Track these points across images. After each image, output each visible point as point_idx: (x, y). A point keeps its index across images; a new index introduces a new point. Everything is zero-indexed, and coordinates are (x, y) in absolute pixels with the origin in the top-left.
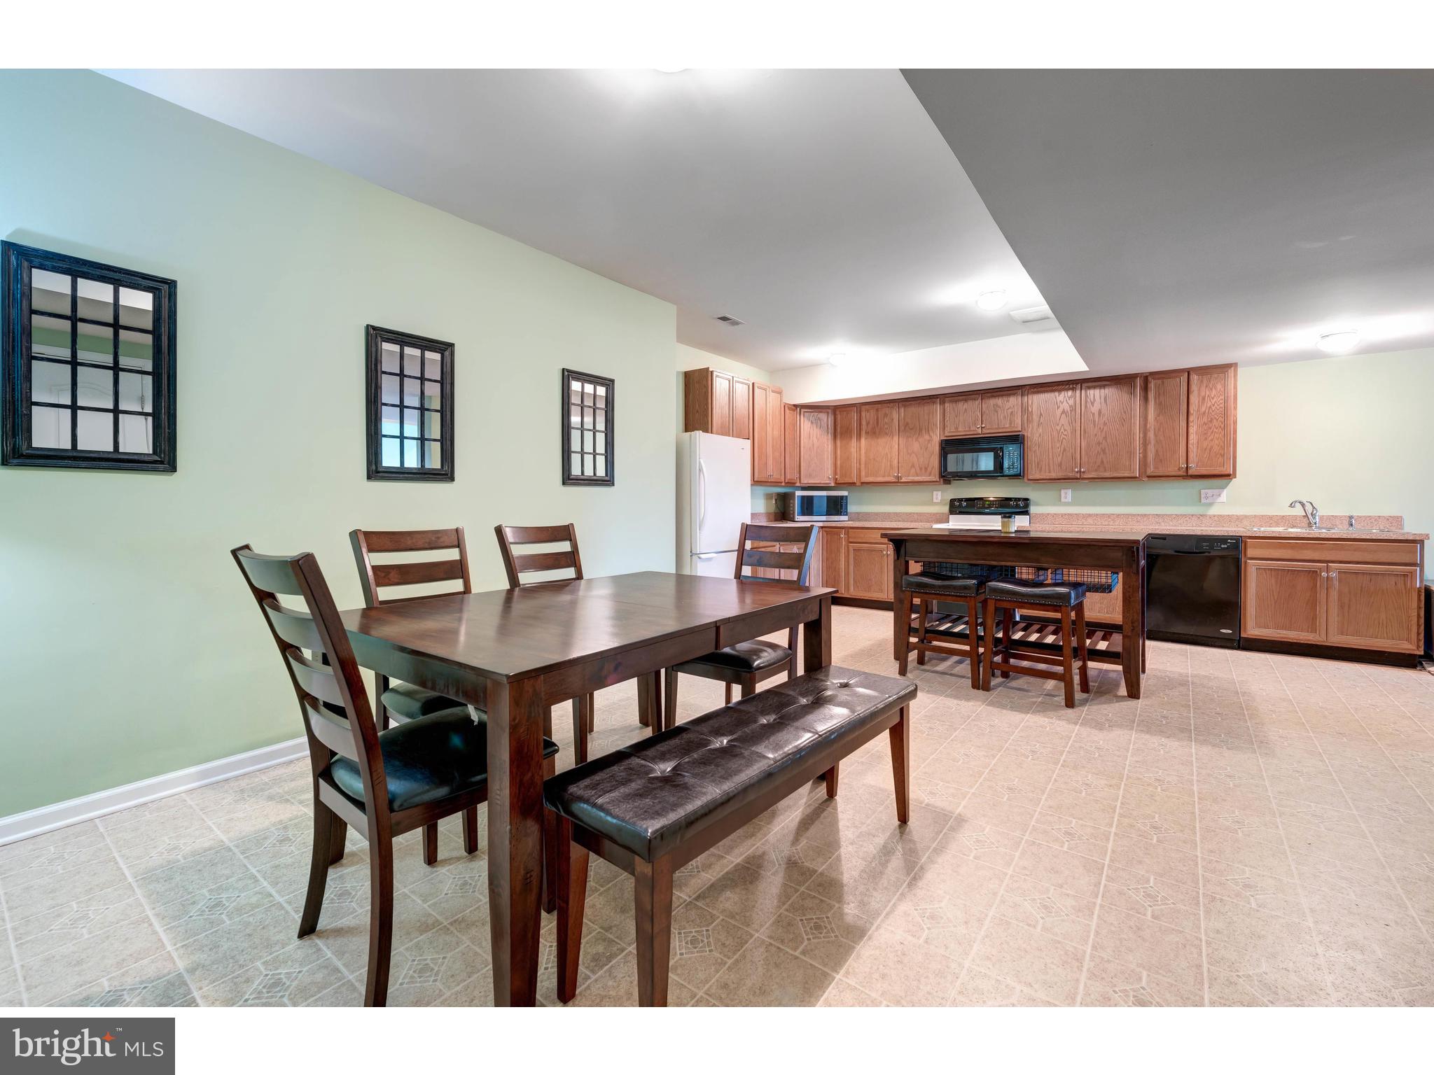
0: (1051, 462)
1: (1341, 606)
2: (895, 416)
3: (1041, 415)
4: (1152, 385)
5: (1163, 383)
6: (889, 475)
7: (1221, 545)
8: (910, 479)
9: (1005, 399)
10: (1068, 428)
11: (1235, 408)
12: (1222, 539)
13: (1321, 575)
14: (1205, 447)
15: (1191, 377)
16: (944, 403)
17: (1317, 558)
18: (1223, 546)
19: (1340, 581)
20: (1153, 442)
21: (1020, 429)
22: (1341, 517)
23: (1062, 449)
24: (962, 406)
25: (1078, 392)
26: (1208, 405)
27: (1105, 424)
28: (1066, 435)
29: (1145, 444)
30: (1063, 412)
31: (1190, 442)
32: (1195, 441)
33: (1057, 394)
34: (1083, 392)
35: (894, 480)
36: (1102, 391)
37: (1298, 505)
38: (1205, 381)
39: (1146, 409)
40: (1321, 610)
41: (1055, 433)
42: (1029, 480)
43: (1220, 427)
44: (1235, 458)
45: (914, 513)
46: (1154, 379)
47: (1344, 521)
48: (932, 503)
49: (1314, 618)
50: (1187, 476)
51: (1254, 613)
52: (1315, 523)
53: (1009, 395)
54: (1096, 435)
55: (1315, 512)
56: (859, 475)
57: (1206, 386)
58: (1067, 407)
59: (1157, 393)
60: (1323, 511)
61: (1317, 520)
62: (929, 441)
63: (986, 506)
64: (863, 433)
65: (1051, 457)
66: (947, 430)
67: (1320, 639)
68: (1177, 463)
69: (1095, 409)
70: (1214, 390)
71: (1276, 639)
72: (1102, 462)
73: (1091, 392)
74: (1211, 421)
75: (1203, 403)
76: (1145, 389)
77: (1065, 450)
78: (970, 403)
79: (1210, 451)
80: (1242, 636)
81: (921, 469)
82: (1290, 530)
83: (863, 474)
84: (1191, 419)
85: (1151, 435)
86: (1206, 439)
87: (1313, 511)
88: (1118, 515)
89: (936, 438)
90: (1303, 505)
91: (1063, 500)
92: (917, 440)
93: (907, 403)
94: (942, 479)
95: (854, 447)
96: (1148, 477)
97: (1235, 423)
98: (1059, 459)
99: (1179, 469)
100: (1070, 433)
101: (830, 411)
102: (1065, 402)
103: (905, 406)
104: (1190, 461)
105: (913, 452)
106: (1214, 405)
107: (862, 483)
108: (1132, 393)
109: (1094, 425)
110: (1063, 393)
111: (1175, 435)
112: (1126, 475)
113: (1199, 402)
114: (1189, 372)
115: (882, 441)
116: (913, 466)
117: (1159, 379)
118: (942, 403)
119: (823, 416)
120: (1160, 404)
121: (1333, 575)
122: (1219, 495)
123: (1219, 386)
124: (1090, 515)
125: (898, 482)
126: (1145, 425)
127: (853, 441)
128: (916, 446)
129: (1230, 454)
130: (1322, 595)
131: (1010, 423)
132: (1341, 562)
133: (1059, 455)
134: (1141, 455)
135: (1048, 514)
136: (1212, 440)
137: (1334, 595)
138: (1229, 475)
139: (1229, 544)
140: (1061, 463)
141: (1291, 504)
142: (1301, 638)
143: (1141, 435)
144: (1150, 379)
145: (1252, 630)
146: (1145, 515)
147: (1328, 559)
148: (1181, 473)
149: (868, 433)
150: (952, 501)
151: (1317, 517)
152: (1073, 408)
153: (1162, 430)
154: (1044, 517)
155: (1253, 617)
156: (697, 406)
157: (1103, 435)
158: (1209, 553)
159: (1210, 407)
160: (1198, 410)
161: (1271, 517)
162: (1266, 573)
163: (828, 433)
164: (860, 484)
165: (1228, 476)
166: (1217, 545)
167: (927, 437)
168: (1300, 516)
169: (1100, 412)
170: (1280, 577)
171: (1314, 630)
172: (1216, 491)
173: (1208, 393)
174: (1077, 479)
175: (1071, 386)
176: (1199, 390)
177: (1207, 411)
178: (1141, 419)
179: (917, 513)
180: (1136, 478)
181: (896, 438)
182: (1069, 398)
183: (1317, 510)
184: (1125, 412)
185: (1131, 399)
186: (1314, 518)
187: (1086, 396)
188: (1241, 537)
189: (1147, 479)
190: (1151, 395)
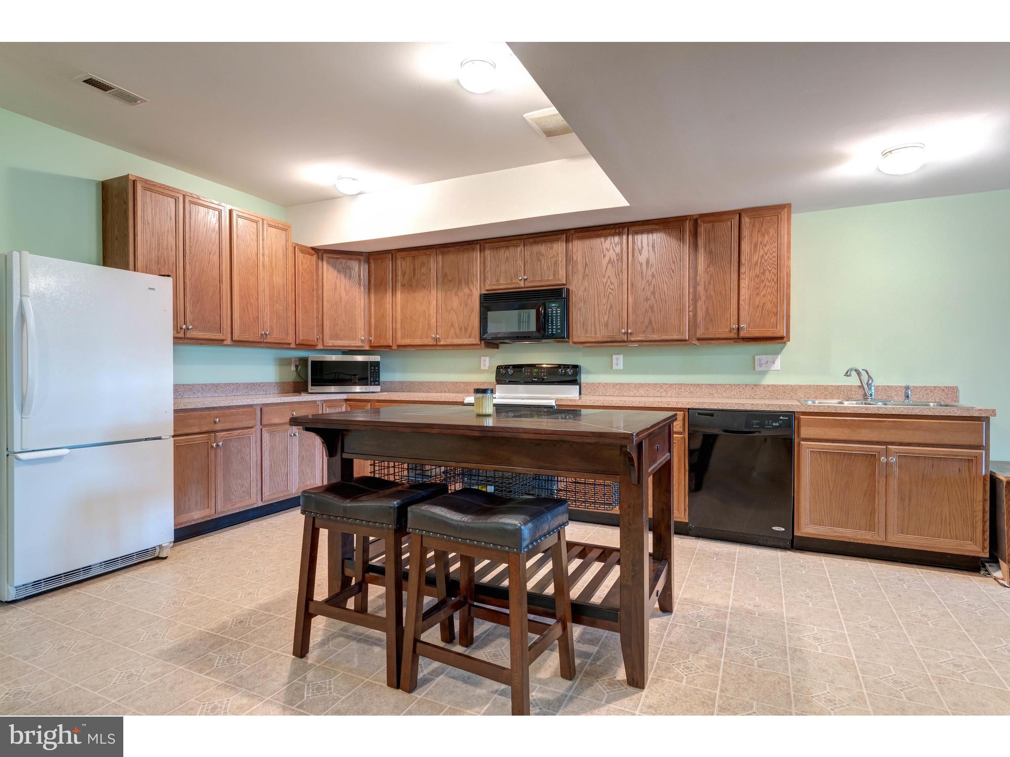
0: (597, 321)
1: (902, 499)
2: (433, 265)
3: (586, 264)
4: (702, 229)
5: (713, 226)
6: (427, 337)
7: (772, 423)
8: (449, 341)
9: (549, 245)
10: (614, 280)
11: (789, 258)
12: (773, 416)
13: (880, 459)
14: (757, 303)
15: (743, 219)
16: (484, 250)
17: (875, 439)
18: (774, 424)
19: (900, 467)
20: (703, 298)
21: (564, 282)
22: (897, 387)
23: (609, 307)
24: (504, 254)
25: (625, 237)
26: (761, 254)
27: (653, 276)
28: (612, 289)
29: (695, 300)
30: (610, 262)
31: (742, 298)
32: (747, 297)
33: (603, 239)
34: (630, 237)
35: (432, 342)
36: (650, 236)
37: (854, 373)
38: (757, 225)
39: (696, 259)
40: (880, 501)
41: (601, 287)
42: (575, 343)
43: (773, 280)
44: (788, 317)
45: (460, 383)
46: (704, 222)
47: (900, 393)
48: (479, 371)
49: (873, 513)
50: (740, 339)
51: (808, 507)
52: (871, 395)
53: (552, 241)
54: (644, 289)
55: (870, 382)
56: (394, 337)
57: (759, 231)
58: (614, 257)
59: (708, 240)
60: (879, 381)
61: (873, 391)
62: (469, 295)
63: (534, 374)
64: (399, 285)
65: (597, 315)
66: (488, 282)
67: (879, 539)
68: (729, 323)
69: (642, 258)
70: (766, 236)
71: (832, 538)
72: (650, 322)
73: (638, 238)
74: (763, 273)
75: (755, 251)
76: (695, 234)
77: (611, 307)
78: (512, 250)
79: (763, 309)
80: (795, 534)
81: (460, 329)
82: (846, 404)
83: (399, 334)
84: (742, 270)
85: (700, 289)
86: (758, 294)
87: (869, 381)
88: (671, 385)
89: (476, 292)
90: (859, 373)
91: (615, 367)
92: (456, 294)
93: (446, 250)
94: (483, 342)
95: (389, 303)
96: (699, 339)
97: (789, 275)
98: (606, 318)
99: (730, 331)
100: (616, 286)
101: (362, 258)
102: (611, 250)
103: (443, 253)
104: (742, 319)
105: (452, 309)
106: (766, 254)
107: (399, 346)
108: (681, 239)
109: (642, 278)
110: (609, 239)
111: (725, 290)
112: (675, 337)
113: (751, 250)
114: (740, 213)
115: (419, 295)
116: (452, 325)
117: (709, 222)
118: (482, 250)
119: (354, 265)
120: (711, 252)
121: (893, 459)
122: (774, 362)
123: (772, 231)
124: (642, 385)
125: (436, 346)
126: (696, 278)
127: (388, 295)
128: (455, 302)
129: (783, 312)
130: (881, 486)
131: (554, 275)
132: (901, 444)
133: (606, 314)
134: (691, 314)
135: (599, 384)
136: (764, 296)
137: (894, 483)
138: (782, 338)
139: (781, 422)
140: (607, 323)
141: (847, 373)
142: (859, 537)
143: (691, 290)
144: (699, 222)
145: (806, 528)
146: (698, 385)
147: (888, 440)
148: (733, 335)
149: (405, 285)
150: (499, 368)
151: (873, 388)
152: (620, 257)
153: (712, 282)
154: (595, 386)
155: (808, 511)
156: (116, 229)
157: (652, 289)
158: (760, 432)
159: (763, 256)
160: (750, 260)
161: (826, 388)
162: (821, 457)
163: (360, 285)
164: (396, 347)
165: (780, 339)
166: (769, 422)
167: (466, 290)
168: (855, 387)
169: (648, 262)
170: (835, 462)
171: (871, 527)
172: (770, 357)
173: (760, 239)
174: (624, 342)
175: (617, 231)
176: (751, 236)
177: (759, 260)
178: (691, 271)
179: (464, 383)
180: (686, 340)
181: (434, 292)
182: (616, 245)
183: (872, 380)
184: (674, 262)
185: (680, 246)
186: (870, 389)
187: (634, 242)
188: (794, 412)
189: (696, 342)
190: (701, 242)
